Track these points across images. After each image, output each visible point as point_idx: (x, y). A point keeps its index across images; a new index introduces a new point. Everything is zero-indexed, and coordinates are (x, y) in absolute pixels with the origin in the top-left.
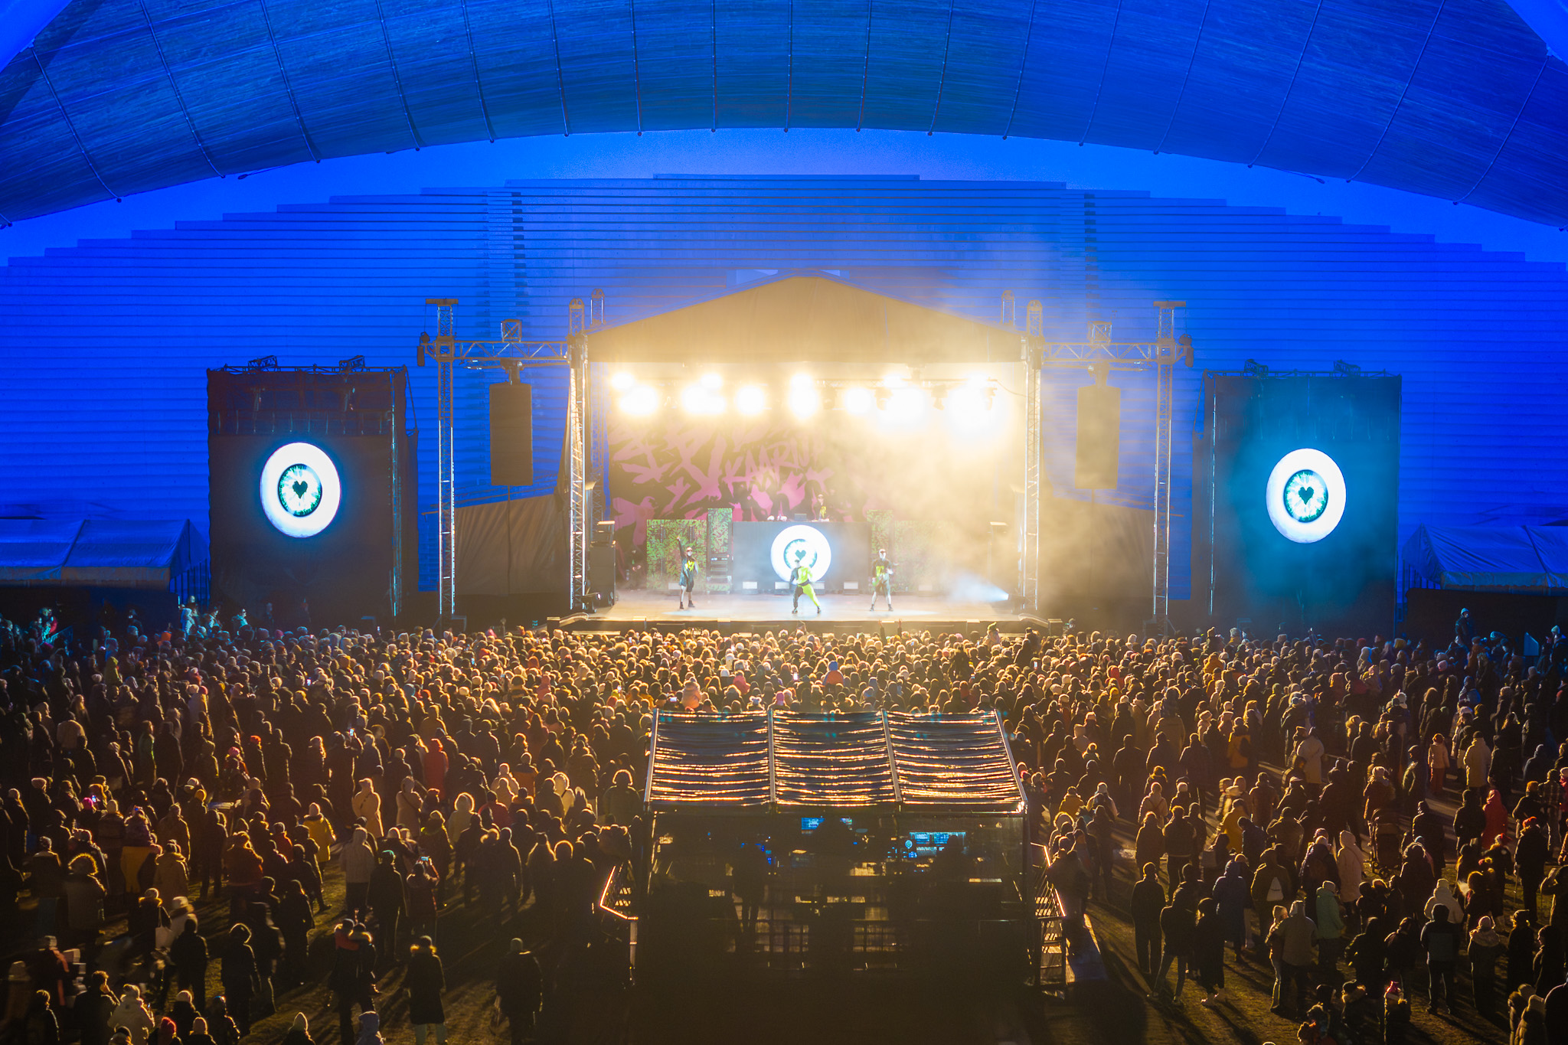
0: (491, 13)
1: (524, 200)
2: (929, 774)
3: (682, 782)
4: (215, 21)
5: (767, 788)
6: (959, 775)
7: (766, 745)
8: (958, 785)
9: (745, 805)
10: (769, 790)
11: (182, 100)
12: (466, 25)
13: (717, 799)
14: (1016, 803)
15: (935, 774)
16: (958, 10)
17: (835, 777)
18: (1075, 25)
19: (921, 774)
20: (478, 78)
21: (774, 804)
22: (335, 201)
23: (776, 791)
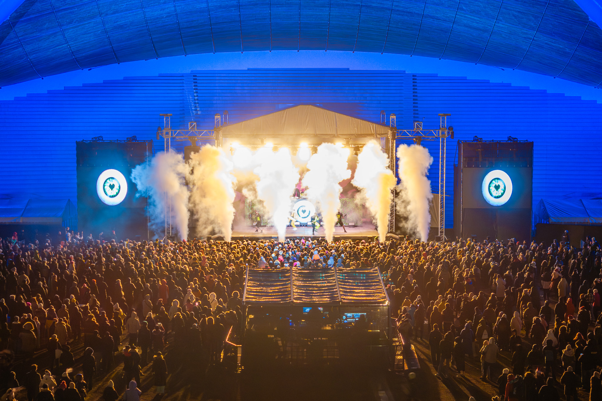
0: (185, 6)
1: (198, 78)
2: (352, 290)
3: (257, 294)
4: (79, 9)
5: (290, 296)
6: (363, 291)
7: (289, 280)
8: (363, 295)
9: (281, 302)
10: (290, 297)
11: (66, 40)
12: (175, 11)
13: (271, 300)
14: (385, 301)
15: (355, 291)
16: (363, 4)
17: (316, 292)
18: (408, 10)
19: (349, 290)
20: (180, 31)
21: (293, 302)
22: (126, 79)
23: (293, 297)
